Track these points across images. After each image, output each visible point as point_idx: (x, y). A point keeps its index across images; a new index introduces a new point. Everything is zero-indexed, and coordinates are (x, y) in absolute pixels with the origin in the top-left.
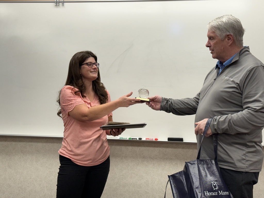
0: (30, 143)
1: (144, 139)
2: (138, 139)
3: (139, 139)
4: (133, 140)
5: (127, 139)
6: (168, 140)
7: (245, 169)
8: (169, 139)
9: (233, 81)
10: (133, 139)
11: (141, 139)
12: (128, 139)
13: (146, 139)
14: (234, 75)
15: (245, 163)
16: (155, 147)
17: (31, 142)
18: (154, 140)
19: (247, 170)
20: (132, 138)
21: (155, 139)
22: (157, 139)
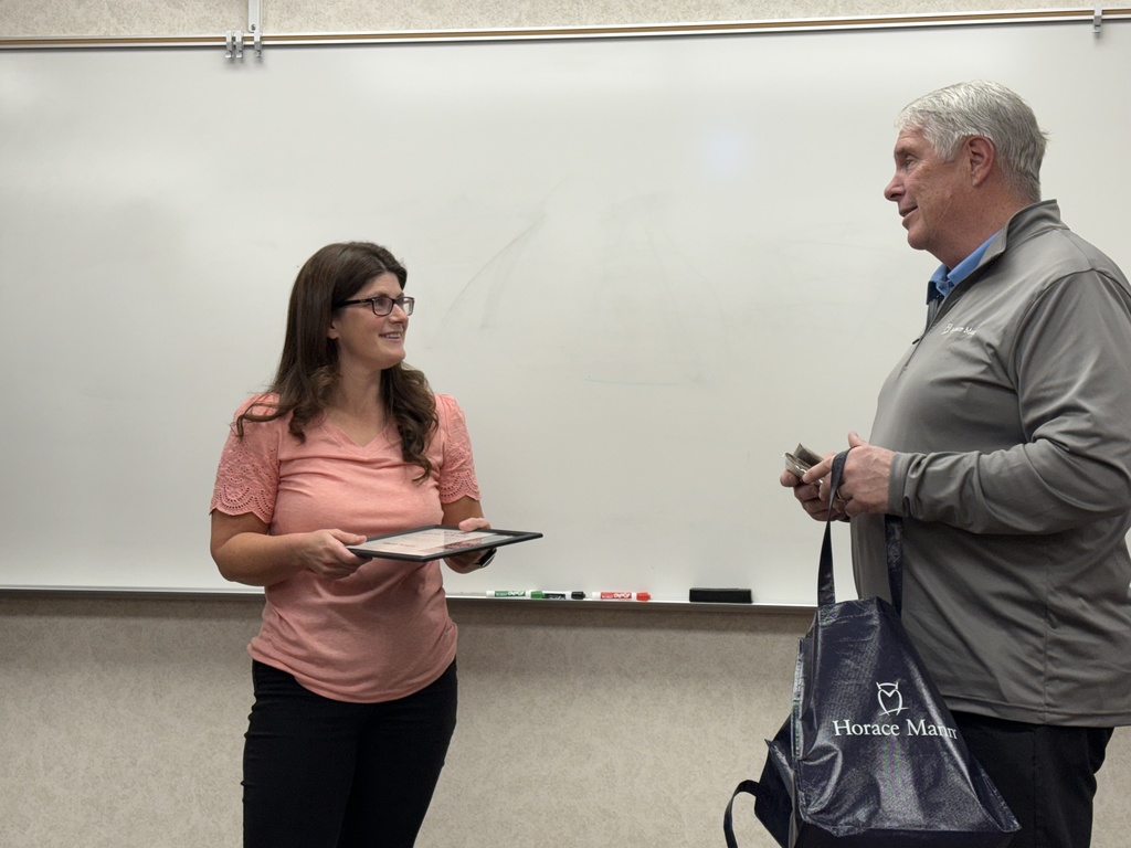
0: (132, 622)
1: (593, 596)
2: (569, 597)
3: (574, 595)
4: (551, 599)
5: (524, 595)
6: (691, 599)
7: (1041, 712)
8: (696, 595)
9: (977, 341)
10: (547, 596)
11: (581, 595)
12: (528, 597)
13: (602, 594)
14: (984, 315)
15: (1040, 688)
16: (638, 626)
17: (136, 615)
18: (634, 599)
19: (1050, 718)
20: (545, 592)
21: (639, 597)
22: (648, 597)
